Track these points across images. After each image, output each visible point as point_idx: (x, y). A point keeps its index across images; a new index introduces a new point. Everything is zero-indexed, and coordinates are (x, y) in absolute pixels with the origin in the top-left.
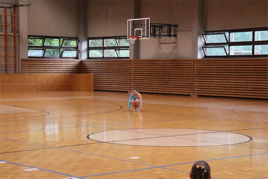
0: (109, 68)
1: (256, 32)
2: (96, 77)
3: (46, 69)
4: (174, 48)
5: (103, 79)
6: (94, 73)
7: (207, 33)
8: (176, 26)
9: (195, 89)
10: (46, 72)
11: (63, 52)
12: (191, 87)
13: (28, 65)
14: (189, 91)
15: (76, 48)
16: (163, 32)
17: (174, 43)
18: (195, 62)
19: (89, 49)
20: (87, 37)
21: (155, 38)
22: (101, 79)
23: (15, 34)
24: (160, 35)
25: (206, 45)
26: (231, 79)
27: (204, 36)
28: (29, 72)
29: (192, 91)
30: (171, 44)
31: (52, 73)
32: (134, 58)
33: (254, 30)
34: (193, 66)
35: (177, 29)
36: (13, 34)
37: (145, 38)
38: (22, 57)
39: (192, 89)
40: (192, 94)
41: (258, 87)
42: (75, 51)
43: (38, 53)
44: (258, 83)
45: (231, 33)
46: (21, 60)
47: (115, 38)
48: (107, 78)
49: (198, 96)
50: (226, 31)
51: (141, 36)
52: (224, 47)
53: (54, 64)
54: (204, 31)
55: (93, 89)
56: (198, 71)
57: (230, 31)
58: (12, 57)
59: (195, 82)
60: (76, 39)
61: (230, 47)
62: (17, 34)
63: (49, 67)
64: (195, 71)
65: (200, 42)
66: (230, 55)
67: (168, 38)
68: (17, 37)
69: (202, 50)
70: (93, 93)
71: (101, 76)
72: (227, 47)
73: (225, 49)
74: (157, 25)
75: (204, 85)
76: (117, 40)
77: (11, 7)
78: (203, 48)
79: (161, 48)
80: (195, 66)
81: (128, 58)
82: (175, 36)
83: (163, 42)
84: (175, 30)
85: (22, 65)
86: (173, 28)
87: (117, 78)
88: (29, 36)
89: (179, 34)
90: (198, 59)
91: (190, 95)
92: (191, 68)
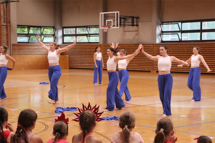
0: (82, 51)
1: (203, 23)
2: (71, 58)
3: (31, 52)
4: (136, 35)
5: (76, 60)
6: (69, 55)
7: (162, 23)
8: (137, 18)
10: (31, 54)
11: (44, 38)
12: (151, 65)
13: (17, 49)
14: (150, 68)
15: (54, 35)
16: (126, 23)
17: (136, 31)
18: (154, 46)
19: (64, 36)
20: (62, 26)
21: (121, 27)
22: (75, 60)
23: (7, 24)
24: (124, 25)
25: (163, 32)
27: (161, 25)
28: (18, 54)
29: (152, 68)
30: (133, 32)
31: (36, 55)
32: (103, 43)
33: (201, 21)
34: (152, 49)
35: (138, 20)
36: (5, 24)
37: (116, 27)
38: (13, 42)
39: (152, 67)
40: (152, 70)
42: (53, 38)
43: (25, 39)
45: (183, 24)
46: (12, 45)
47: (87, 27)
48: (80, 58)
49: (157, 71)
50: (179, 22)
51: (111, 25)
52: (177, 34)
53: (37, 48)
54: (161, 22)
55: (68, 67)
56: (157, 53)
57: (182, 22)
58: (5, 42)
60: (54, 28)
61: (182, 34)
62: (9, 24)
63: (34, 50)
64: (154, 52)
65: (158, 31)
66: (182, 40)
67: (131, 27)
68: (9, 27)
69: (160, 37)
70: (68, 70)
71: (75, 57)
72: (180, 34)
73: (178, 35)
74: (122, 17)
76: (88, 29)
77: (4, 2)
78: (160, 35)
79: (125, 35)
80: (154, 49)
81: (98, 43)
82: (137, 25)
83: (127, 31)
84: (137, 21)
85: (13, 49)
86: (135, 19)
87: (89, 58)
88: (18, 25)
89: (140, 24)
90: (156, 44)
91: (150, 71)
92: (151, 50)
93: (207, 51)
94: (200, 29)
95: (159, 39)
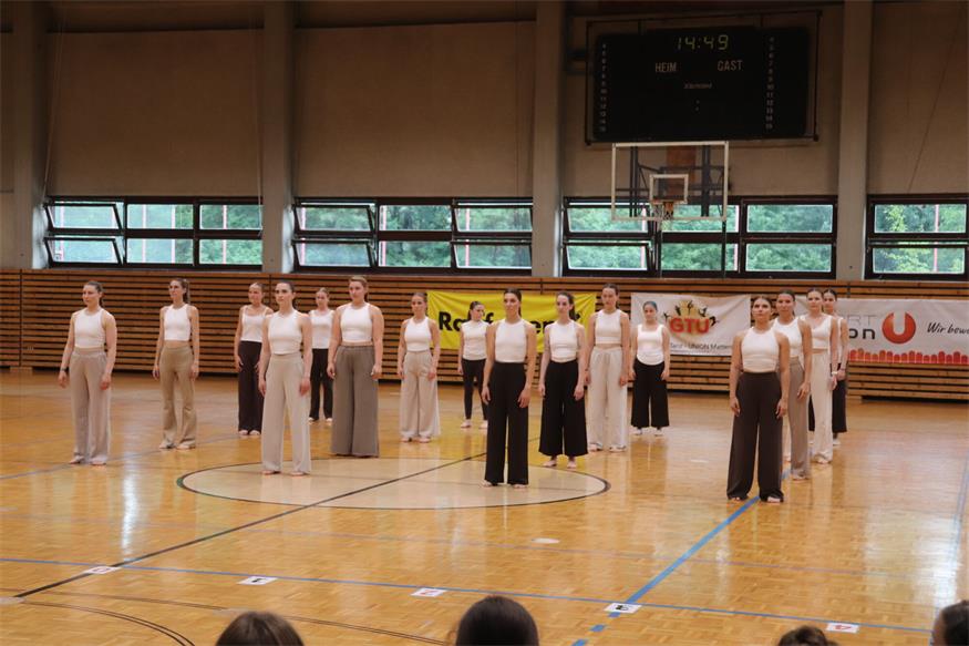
1: (203, 208)
7: (52, 201)
9: (23, 351)
14: (6, 357)
18: (25, 277)
25: (53, 233)
26: (140, 323)
27: (49, 208)
29: (17, 357)
33: (196, 201)
34: (17, 289)
39: (17, 351)
40: (17, 363)
41: (220, 344)
44: (218, 335)
45: (129, 206)
49: (36, 369)
50: (118, 199)
52: (113, 240)
54: (47, 196)
56: (34, 301)
57: (128, 201)
59: (24, 332)
61: (129, 240)
64: (25, 301)
65: (39, 226)
66: (128, 261)
69: (44, 247)
72: (119, 240)
73: (115, 245)
75: (54, 340)
78: (46, 240)
80: (25, 289)
90: (33, 270)
91: (8, 367)
92: (13, 292)
93: (221, 300)
94: (190, 226)
95: (42, 257)
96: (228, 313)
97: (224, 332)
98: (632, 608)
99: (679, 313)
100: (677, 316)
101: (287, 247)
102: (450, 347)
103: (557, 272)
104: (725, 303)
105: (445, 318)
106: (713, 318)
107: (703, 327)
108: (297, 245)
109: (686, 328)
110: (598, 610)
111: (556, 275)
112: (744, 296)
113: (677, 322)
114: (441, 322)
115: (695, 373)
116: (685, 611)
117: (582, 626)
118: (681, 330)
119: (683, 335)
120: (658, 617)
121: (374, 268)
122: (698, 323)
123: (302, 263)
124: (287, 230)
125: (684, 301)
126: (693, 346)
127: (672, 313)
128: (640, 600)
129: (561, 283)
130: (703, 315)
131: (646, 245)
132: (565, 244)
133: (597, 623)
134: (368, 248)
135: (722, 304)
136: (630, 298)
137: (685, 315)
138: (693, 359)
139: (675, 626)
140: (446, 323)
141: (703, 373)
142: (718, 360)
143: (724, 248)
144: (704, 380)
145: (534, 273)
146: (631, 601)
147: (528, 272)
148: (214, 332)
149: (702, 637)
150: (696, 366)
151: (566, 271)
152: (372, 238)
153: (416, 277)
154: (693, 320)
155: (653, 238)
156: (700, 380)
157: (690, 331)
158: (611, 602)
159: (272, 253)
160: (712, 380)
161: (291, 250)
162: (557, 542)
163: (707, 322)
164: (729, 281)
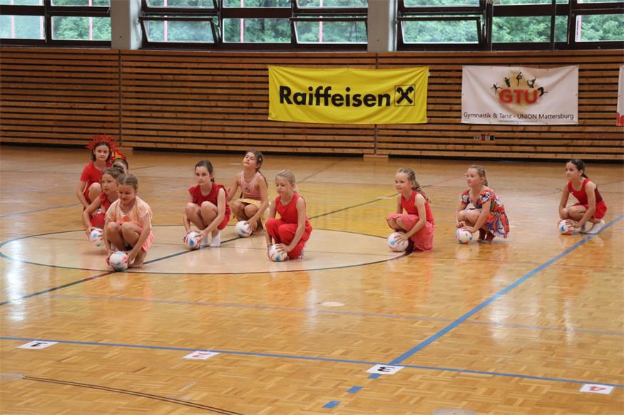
44: (71, 108)
94: (41, 3)
96: (80, 87)
97: (77, 106)
98: (394, 370)
99: (509, 86)
100: (506, 87)
101: (135, 24)
102: (291, 120)
103: (391, 46)
104: (554, 73)
105: (285, 92)
106: (541, 89)
107: (531, 98)
108: (144, 22)
109: (515, 98)
110: (360, 371)
111: (390, 49)
112: (571, 67)
113: (506, 94)
114: (282, 96)
115: (523, 142)
116: (446, 372)
117: (340, 387)
118: (510, 101)
119: (511, 106)
120: (416, 379)
121: (218, 44)
122: (526, 94)
123: (150, 40)
124: (135, 8)
125: (514, 73)
126: (522, 116)
127: (502, 84)
128: (404, 362)
129: (395, 57)
130: (532, 86)
131: (477, 19)
132: (400, 20)
133: (356, 385)
134: (212, 25)
135: (549, 75)
136: (461, 71)
137: (513, 86)
138: (522, 129)
139: (431, 388)
140: (287, 97)
141: (532, 142)
142: (545, 129)
143: (553, 21)
144: (531, 149)
145: (369, 49)
146: (395, 362)
147: (364, 47)
148: (67, 105)
149: (453, 399)
150: (524, 135)
151: (401, 46)
152: (216, 15)
153: (257, 52)
154: (522, 91)
155: (485, 12)
156: (527, 149)
157: (519, 102)
158: (375, 364)
159: (121, 29)
160: (539, 149)
161: (139, 27)
162: (343, 305)
163: (535, 92)
164: (557, 52)
